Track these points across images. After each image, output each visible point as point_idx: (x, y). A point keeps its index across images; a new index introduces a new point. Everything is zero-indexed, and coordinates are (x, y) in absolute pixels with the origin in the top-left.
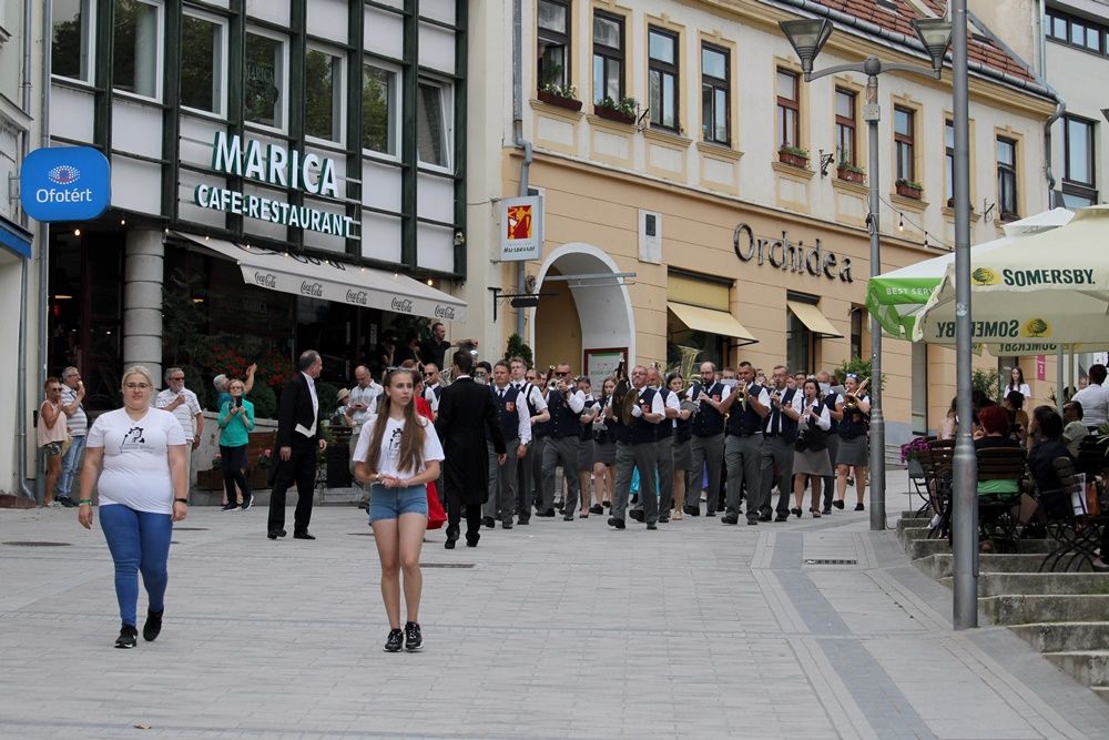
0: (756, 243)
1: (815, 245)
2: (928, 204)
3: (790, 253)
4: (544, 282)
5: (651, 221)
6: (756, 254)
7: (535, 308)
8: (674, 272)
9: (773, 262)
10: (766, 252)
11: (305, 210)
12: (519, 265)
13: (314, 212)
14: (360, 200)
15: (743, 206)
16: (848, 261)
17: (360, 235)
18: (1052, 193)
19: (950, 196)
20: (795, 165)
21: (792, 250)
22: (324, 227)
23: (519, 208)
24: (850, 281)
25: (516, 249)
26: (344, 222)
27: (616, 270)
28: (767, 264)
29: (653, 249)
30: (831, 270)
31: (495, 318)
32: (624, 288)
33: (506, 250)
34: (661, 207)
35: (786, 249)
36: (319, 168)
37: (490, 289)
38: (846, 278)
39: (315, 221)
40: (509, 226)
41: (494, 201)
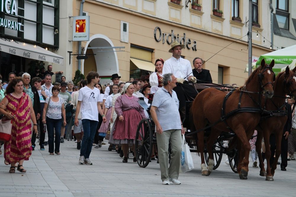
0: (162, 35)
1: (183, 36)
2: (225, 19)
3: (174, 39)
4: (87, 50)
5: (125, 25)
6: (162, 39)
7: (84, 60)
8: (133, 46)
9: (168, 42)
10: (166, 38)
11: (6, 20)
12: (79, 43)
13: (9, 21)
14: (24, 16)
15: (158, 20)
16: (195, 42)
17: (23, 30)
18: (272, 14)
19: (233, 16)
20: (176, 3)
21: (175, 37)
22: (12, 27)
23: (80, 20)
24: (196, 50)
25: (79, 36)
26: (19, 25)
27: (113, 46)
28: (166, 43)
29: (126, 37)
30: (189, 46)
31: (70, 63)
32: (115, 53)
33: (75, 37)
34: (129, 20)
35: (173, 37)
36: (10, 4)
37: (68, 52)
38: (194, 49)
39: (9, 24)
40: (76, 27)
41: (70, 17)
